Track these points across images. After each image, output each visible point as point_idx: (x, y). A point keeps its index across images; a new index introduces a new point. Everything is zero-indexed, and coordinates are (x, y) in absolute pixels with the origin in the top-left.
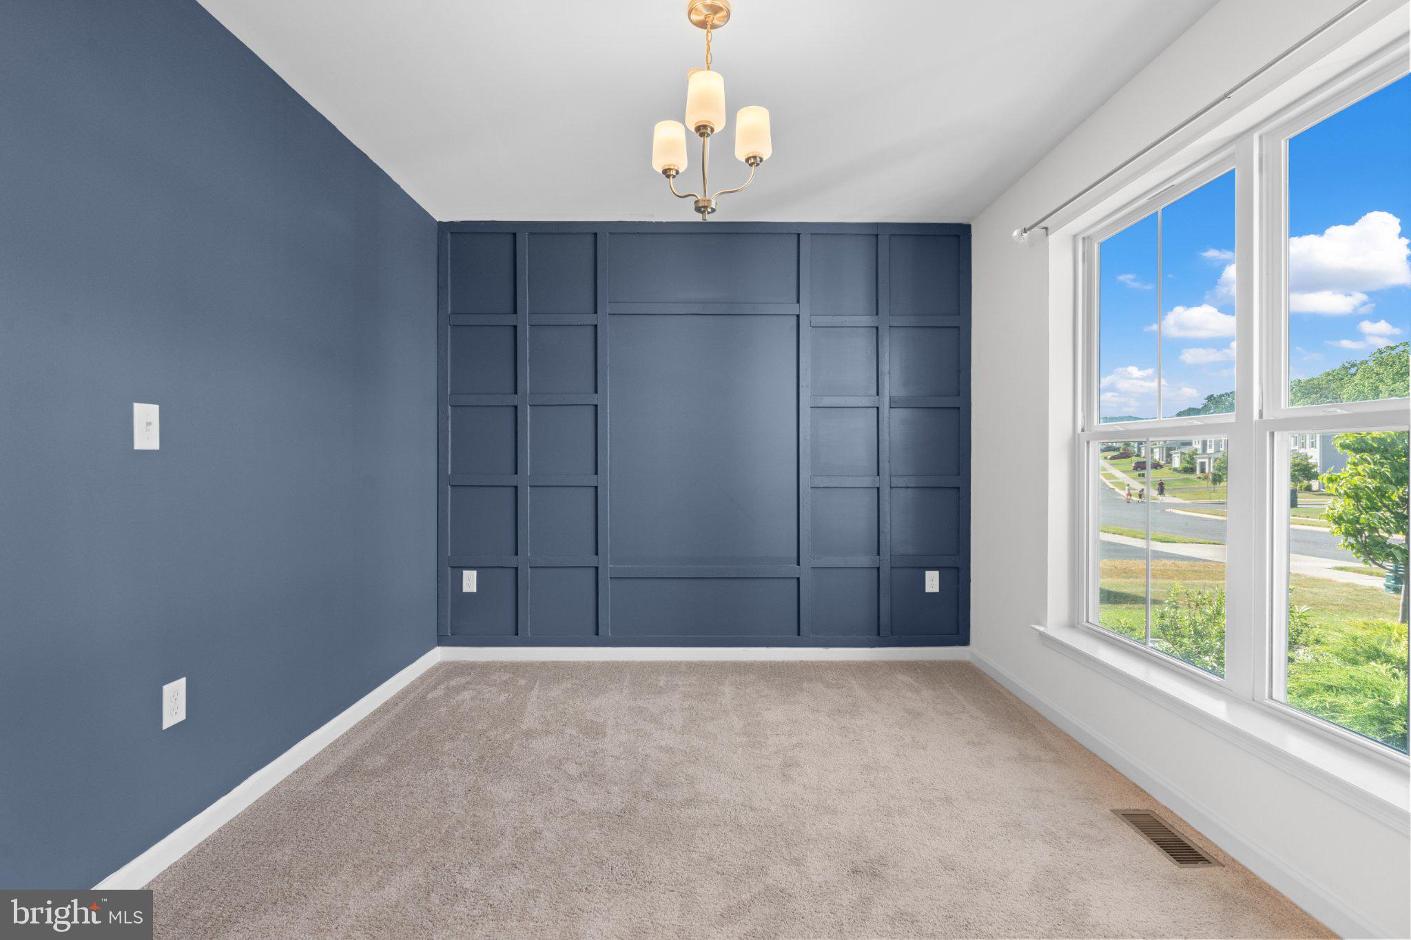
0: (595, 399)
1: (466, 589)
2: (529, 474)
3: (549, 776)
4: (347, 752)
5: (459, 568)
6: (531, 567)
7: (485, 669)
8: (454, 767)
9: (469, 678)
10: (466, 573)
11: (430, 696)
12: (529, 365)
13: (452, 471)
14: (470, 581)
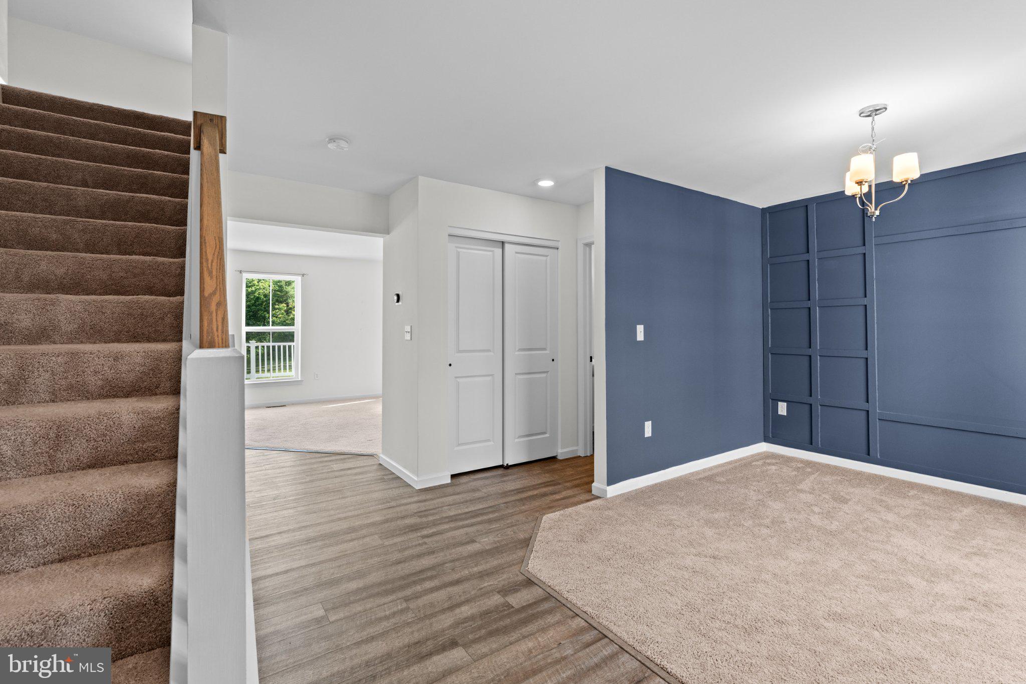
0: (865, 301)
1: (780, 413)
2: (818, 348)
3: (802, 508)
4: (710, 473)
5: (776, 401)
6: (820, 405)
7: (788, 460)
8: (755, 491)
9: (778, 461)
10: (780, 404)
11: (754, 463)
12: (818, 283)
13: (771, 345)
14: (783, 409)
